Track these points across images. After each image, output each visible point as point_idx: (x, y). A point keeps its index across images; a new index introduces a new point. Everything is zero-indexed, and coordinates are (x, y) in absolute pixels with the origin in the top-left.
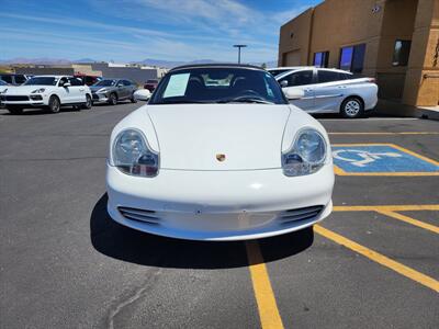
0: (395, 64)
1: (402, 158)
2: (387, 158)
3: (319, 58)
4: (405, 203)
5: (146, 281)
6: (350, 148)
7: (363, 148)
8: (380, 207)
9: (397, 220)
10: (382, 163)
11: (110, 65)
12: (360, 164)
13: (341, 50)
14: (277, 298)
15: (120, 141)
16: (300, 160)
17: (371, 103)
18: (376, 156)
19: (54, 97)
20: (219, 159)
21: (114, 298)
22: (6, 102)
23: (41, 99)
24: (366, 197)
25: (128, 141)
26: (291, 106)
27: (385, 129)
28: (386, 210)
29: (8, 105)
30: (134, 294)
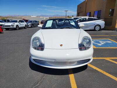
0: (110, 15)
1: (112, 43)
2: (108, 43)
3: (88, 14)
4: (113, 57)
5: (41, 80)
6: (97, 40)
7: (101, 40)
8: (106, 58)
9: (111, 62)
10: (106, 44)
11: (32, 16)
12: (100, 45)
13: (94, 12)
14: (77, 86)
15: (34, 40)
16: (84, 46)
17: (103, 27)
18: (104, 42)
19: (17, 26)
20: (61, 46)
21: (32, 85)
22: (5, 27)
23: (14, 26)
24: (102, 55)
25: (36, 40)
26: (81, 29)
27: (107, 34)
28: (108, 59)
29: (5, 28)
30: (38, 83)
